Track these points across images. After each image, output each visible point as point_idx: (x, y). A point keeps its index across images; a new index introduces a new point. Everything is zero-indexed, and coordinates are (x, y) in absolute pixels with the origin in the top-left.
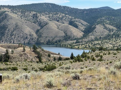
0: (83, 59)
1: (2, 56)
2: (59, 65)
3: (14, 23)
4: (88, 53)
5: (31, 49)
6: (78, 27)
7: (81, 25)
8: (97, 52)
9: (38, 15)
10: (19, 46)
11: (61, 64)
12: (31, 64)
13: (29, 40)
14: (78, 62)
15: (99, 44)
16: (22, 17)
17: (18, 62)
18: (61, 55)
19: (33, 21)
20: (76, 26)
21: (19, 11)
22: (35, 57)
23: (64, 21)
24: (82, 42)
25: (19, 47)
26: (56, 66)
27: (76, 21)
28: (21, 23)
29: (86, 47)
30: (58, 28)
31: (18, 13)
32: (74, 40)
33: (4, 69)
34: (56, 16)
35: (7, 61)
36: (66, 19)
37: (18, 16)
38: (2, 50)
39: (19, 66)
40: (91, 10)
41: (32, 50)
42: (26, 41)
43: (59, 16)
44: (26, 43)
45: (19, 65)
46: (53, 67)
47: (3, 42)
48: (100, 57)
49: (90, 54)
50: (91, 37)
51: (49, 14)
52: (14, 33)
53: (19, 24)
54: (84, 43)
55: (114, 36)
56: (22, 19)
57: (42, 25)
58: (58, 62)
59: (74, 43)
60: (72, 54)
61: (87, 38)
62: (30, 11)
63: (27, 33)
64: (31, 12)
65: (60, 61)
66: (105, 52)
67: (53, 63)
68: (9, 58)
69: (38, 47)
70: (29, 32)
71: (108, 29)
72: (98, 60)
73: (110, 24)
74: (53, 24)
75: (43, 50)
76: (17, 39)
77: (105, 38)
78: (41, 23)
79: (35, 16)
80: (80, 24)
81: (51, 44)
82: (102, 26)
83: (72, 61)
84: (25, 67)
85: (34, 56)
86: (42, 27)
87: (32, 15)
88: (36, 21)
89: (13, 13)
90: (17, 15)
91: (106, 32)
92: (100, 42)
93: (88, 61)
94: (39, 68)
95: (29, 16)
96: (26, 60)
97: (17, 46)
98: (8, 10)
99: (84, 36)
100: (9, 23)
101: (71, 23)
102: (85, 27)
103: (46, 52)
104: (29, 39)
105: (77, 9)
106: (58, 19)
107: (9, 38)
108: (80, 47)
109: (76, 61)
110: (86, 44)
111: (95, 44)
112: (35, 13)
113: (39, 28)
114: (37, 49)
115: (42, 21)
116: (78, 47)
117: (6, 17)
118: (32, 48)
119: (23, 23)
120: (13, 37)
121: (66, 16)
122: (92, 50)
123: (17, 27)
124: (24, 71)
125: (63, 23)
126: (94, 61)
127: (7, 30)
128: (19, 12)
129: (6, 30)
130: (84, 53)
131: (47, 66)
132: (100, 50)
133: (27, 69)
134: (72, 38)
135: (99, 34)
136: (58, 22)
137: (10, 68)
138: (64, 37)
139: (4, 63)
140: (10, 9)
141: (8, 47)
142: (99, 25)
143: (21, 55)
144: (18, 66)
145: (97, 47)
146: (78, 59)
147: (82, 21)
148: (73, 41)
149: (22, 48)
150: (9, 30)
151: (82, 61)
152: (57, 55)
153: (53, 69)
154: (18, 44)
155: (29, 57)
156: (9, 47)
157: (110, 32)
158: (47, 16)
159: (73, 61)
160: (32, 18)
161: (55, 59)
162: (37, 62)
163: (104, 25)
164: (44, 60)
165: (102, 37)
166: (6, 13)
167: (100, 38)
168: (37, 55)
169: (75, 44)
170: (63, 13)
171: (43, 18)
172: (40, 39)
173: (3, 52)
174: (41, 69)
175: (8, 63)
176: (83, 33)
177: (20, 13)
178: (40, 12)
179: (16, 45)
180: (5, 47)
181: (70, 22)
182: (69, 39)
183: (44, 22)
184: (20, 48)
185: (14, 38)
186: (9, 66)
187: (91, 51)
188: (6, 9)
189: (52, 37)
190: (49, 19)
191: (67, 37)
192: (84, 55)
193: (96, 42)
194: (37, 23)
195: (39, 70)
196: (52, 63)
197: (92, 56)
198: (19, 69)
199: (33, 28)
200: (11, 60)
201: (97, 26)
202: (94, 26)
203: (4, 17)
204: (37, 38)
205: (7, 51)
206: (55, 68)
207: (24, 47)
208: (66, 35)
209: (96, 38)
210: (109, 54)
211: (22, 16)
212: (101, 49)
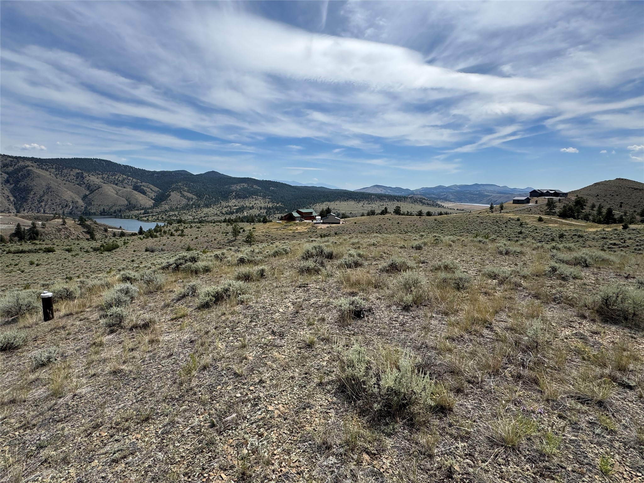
0: (158, 234)
1: (24, 231)
2: (123, 243)
3: (44, 184)
4: (163, 227)
5: (75, 221)
6: (146, 193)
7: (151, 191)
8: (175, 225)
9: (85, 174)
10: (55, 216)
11: (126, 241)
12: (77, 242)
13: (71, 209)
14: (150, 238)
15: (175, 215)
16: (58, 176)
17: (55, 241)
18: (124, 230)
19: (77, 182)
20: (144, 193)
21: (51, 166)
22: (83, 233)
23: (126, 185)
24: (152, 213)
25: (54, 218)
26: (119, 244)
27: (143, 186)
28: (56, 184)
29: (158, 219)
30: (117, 194)
31: (50, 170)
32: (141, 210)
33: (30, 251)
34: (114, 177)
35: (35, 239)
36: (128, 182)
37: (50, 175)
38: (24, 223)
39: (57, 246)
40: (163, 173)
41: (77, 223)
42: (67, 210)
43: (118, 177)
44: (65, 212)
45: (57, 244)
46: (114, 246)
47: (26, 211)
48: (180, 232)
49: (165, 227)
50: (165, 206)
51: (102, 175)
52: (45, 198)
53: (52, 185)
54: (155, 214)
55: (194, 206)
56: (57, 178)
57: (92, 189)
58: (121, 239)
59: (140, 213)
60: (141, 228)
61: (158, 208)
62: (72, 168)
63: (68, 199)
64: (73, 170)
65: (123, 238)
66: (186, 225)
67: (113, 241)
68: (37, 234)
69: (88, 218)
70: (71, 197)
71: (186, 198)
72: (178, 236)
73: (188, 192)
74: (109, 188)
75: (95, 223)
76: (50, 208)
77: (183, 208)
78: (89, 186)
79: (80, 176)
80: (148, 190)
81: (108, 215)
82: (178, 194)
83: (142, 238)
84: (68, 247)
85: (82, 231)
86: (92, 191)
87: (74, 174)
88: (82, 183)
89: (42, 169)
90: (48, 173)
91: (184, 202)
92: (176, 213)
93: (165, 237)
94: (91, 248)
95: (69, 176)
96: (68, 237)
97: (51, 216)
98: (32, 164)
99: (155, 206)
100: (34, 183)
101: (136, 188)
102: (156, 194)
103: (100, 226)
104: (71, 207)
105: (144, 171)
106: (116, 182)
107: (35, 204)
108: (150, 219)
109: (147, 237)
110: (158, 215)
111: (170, 216)
112: (80, 171)
113: (88, 193)
114: (86, 221)
115: (92, 183)
116: (148, 219)
117: (29, 174)
118: (77, 220)
119: (60, 184)
120: (43, 204)
121: (129, 178)
122: (168, 223)
123: (50, 190)
124: (67, 252)
125: (124, 188)
126: (173, 237)
127: (32, 193)
128: (53, 168)
129: (28, 193)
130: (157, 226)
131: (105, 244)
132: (178, 223)
133: (71, 250)
134: (138, 207)
135: (175, 203)
136: (116, 186)
137: (40, 249)
138: (127, 205)
139: (28, 242)
140: (35, 162)
141: (35, 219)
142: (175, 192)
143: (59, 230)
144: (55, 246)
145: (173, 219)
146: (150, 234)
147: (152, 186)
148: (139, 212)
149: (61, 220)
150: (35, 194)
151: (156, 237)
152: (117, 229)
153: (115, 249)
154: (52, 214)
155: (74, 232)
156: (37, 219)
157: (189, 201)
158: (99, 176)
159: (144, 237)
160: (75, 178)
161: (114, 235)
162: (88, 239)
163: (181, 192)
164: (98, 236)
165: (179, 206)
166: (29, 168)
167: (177, 208)
168: (85, 230)
169: (143, 216)
170: (123, 174)
171: (94, 179)
172: (89, 208)
173: (25, 226)
174: (95, 250)
175: (37, 242)
176: (153, 201)
177: (54, 170)
178: (89, 171)
179: (48, 215)
180: (30, 219)
181: (134, 186)
182: (134, 208)
183: (94, 184)
184: (56, 220)
185: (45, 205)
186: (38, 247)
187: (166, 224)
188: (29, 163)
189: (108, 205)
190: (103, 181)
191: (131, 206)
192: (158, 229)
193: (172, 213)
194: (84, 186)
195: (91, 250)
196: (111, 241)
197: (170, 230)
198: (56, 250)
199: (78, 193)
200: (42, 237)
201: (172, 193)
202: (168, 193)
203: (24, 174)
204: (84, 206)
205: (33, 224)
206: (117, 247)
207: (63, 218)
208: (130, 204)
209: (171, 207)
210: (191, 227)
211: (57, 174)
212: (180, 221)
